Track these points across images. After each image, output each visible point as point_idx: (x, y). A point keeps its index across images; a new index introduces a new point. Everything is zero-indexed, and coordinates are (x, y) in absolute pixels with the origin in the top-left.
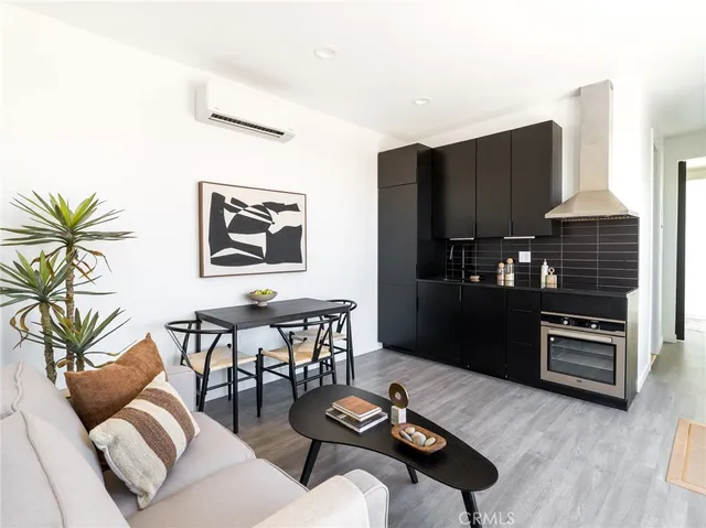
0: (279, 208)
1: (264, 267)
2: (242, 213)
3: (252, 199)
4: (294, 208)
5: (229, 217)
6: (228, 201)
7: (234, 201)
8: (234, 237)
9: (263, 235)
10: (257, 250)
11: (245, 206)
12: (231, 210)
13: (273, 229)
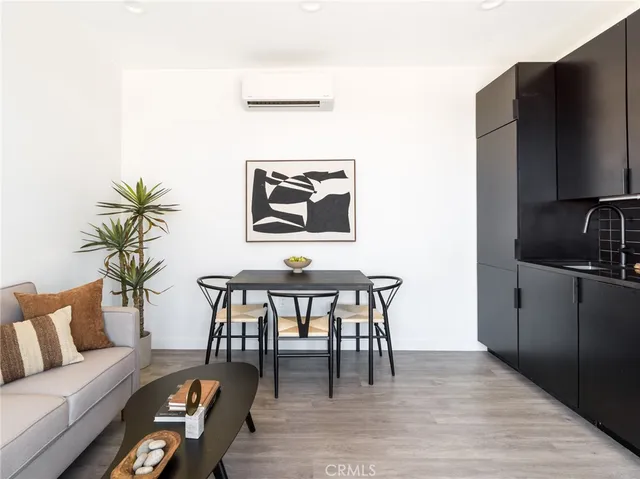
0: (322, 176)
1: (305, 235)
2: (283, 184)
3: (292, 171)
4: (341, 175)
5: (269, 189)
6: (269, 175)
7: (274, 174)
8: (275, 207)
9: (304, 205)
10: (297, 219)
11: (284, 178)
12: (272, 182)
13: (315, 198)
